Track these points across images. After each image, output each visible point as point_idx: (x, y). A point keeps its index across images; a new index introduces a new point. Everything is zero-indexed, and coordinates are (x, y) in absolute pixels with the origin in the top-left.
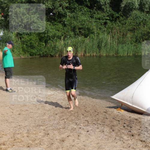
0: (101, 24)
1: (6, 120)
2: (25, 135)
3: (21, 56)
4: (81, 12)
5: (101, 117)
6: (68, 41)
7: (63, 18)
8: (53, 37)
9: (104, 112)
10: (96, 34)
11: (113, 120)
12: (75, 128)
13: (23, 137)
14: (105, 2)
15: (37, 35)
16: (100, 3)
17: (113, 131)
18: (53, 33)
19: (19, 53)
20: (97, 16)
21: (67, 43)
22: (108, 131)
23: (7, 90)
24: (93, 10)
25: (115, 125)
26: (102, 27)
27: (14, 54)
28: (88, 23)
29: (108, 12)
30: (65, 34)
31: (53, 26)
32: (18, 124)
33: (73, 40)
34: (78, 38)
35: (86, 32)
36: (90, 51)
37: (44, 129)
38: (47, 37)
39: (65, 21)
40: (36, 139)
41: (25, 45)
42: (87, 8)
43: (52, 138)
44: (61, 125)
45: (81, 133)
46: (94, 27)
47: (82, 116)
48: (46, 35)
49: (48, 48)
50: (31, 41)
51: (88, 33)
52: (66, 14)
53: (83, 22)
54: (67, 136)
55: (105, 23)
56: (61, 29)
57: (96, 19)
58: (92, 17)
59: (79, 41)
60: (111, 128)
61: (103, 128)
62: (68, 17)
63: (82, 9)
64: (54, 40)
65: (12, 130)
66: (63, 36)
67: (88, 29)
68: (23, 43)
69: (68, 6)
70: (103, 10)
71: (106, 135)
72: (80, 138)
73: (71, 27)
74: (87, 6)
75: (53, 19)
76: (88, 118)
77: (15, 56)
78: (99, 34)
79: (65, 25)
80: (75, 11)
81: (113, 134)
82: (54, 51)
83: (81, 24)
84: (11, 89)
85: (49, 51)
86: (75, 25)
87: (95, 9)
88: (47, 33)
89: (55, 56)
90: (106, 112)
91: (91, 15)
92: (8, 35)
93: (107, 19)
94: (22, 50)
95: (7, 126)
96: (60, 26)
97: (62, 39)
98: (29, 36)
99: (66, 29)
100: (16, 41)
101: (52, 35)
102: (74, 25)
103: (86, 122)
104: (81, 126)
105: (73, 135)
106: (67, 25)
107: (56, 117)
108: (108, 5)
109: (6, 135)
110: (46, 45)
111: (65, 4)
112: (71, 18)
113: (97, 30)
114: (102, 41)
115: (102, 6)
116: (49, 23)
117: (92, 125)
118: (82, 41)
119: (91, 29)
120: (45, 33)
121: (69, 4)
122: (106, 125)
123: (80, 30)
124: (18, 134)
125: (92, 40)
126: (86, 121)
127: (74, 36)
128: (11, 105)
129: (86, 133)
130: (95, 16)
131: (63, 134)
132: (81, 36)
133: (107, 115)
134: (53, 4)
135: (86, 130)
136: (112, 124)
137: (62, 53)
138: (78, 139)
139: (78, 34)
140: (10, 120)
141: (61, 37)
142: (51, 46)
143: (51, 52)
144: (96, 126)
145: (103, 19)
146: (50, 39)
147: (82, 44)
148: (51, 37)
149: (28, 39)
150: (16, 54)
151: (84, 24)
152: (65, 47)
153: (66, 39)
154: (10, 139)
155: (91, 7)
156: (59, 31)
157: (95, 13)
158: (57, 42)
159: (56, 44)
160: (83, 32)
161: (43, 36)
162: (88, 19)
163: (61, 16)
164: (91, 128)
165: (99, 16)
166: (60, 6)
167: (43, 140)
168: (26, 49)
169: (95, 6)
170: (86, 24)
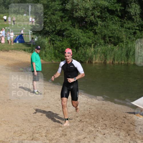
0: (131, 34)
1: (28, 120)
2: (44, 135)
3: (52, 61)
4: (112, 21)
5: (119, 121)
6: (97, 48)
7: (94, 26)
8: (84, 44)
9: (124, 117)
10: (125, 43)
11: (130, 125)
12: (93, 131)
13: (42, 136)
14: (136, 13)
15: (69, 42)
16: (131, 14)
17: (129, 135)
18: (84, 40)
19: (51, 58)
20: (127, 26)
21: (97, 50)
22: (123, 135)
23: (34, 92)
24: (123, 19)
25: (131, 129)
26: (131, 36)
27: (46, 58)
28: (118, 31)
29: (138, 22)
30: (96, 41)
31: (85, 34)
32: (39, 124)
33: (103, 48)
34: (108, 46)
35: (116, 41)
36: (119, 59)
37: (62, 130)
38: (78, 44)
39: (96, 30)
40: (53, 139)
41: (57, 51)
42: (118, 18)
43: (69, 139)
44: (80, 127)
45: (97, 136)
46: (124, 36)
47: (101, 120)
48: (77, 42)
49: (78, 55)
50: (63, 47)
51: (118, 41)
52: (98, 23)
53: (113, 31)
54: (84, 137)
55: (135, 33)
56: (93, 37)
57: (126, 28)
58: (122, 26)
59: (108, 49)
60: (127, 133)
61: (119, 131)
62: (99, 25)
63: (113, 18)
64: (84, 47)
65: (32, 130)
66: (93, 43)
67: (118, 38)
68: (55, 48)
69: (100, 15)
70: (133, 20)
71: (121, 139)
72: (95, 140)
73: (102, 35)
74: (118, 16)
75: (84, 27)
76: (107, 122)
77: (47, 61)
78: (128, 43)
79: (95, 33)
80: (106, 20)
81: (129, 138)
82: (84, 57)
83: (111, 33)
84: (37, 91)
85: (79, 57)
86: (106, 33)
87: (126, 19)
88: (79, 40)
89: (85, 63)
90: (125, 117)
91: (121, 25)
92: (42, 41)
93: (136, 29)
94: (54, 55)
95: (28, 125)
96: (91, 34)
97: (92, 46)
98: (61, 42)
99: (96, 36)
100: (48, 46)
101: (83, 42)
102: (104, 33)
103: (104, 126)
104: (99, 129)
105: (89, 137)
106: (97, 33)
107: (76, 120)
108: (138, 16)
109: (25, 134)
110: (76, 51)
111: (97, 13)
112: (102, 26)
113: (127, 39)
114: (130, 49)
115: (132, 16)
116: (81, 30)
117: (109, 129)
118: (111, 49)
119: (121, 37)
120: (76, 40)
121: (101, 14)
122: (123, 129)
123: (110, 39)
124: (37, 133)
125: (121, 48)
126: (104, 124)
127: (104, 43)
128: (36, 106)
129: (102, 135)
130: (125, 25)
131: (80, 135)
132: (110, 44)
133: (126, 120)
134: (85, 12)
135: (103, 133)
136: (129, 129)
137: (91, 60)
138: (94, 141)
139: (107, 42)
140: (32, 120)
141: (91, 44)
142: (82, 52)
143: (81, 58)
144: (113, 130)
145: (133, 29)
146: (81, 46)
147: (111, 52)
148: (81, 45)
149: (60, 45)
150: (48, 58)
151: (114, 33)
152: (94, 54)
153: (96, 47)
154: (29, 138)
155: (122, 17)
156: (89, 38)
157: (125, 23)
158: (87, 48)
159: (86, 50)
160: (113, 40)
161: (74, 43)
162: (119, 28)
163: (93, 24)
164: (108, 132)
165: (129, 26)
166: (92, 14)
167: (60, 140)
168: (57, 54)
169: (126, 16)
170: (115, 33)
